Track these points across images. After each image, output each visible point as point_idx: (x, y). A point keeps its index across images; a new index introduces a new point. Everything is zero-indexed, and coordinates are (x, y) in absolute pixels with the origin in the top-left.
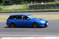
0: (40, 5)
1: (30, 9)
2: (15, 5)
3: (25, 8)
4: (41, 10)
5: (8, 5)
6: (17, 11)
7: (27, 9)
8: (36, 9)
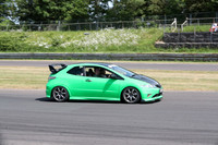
0: (206, 35)
1: (165, 47)
2: (109, 30)
3: (146, 42)
4: (211, 52)
5: (83, 28)
6: (115, 53)
7: (156, 46)
8: (189, 46)
